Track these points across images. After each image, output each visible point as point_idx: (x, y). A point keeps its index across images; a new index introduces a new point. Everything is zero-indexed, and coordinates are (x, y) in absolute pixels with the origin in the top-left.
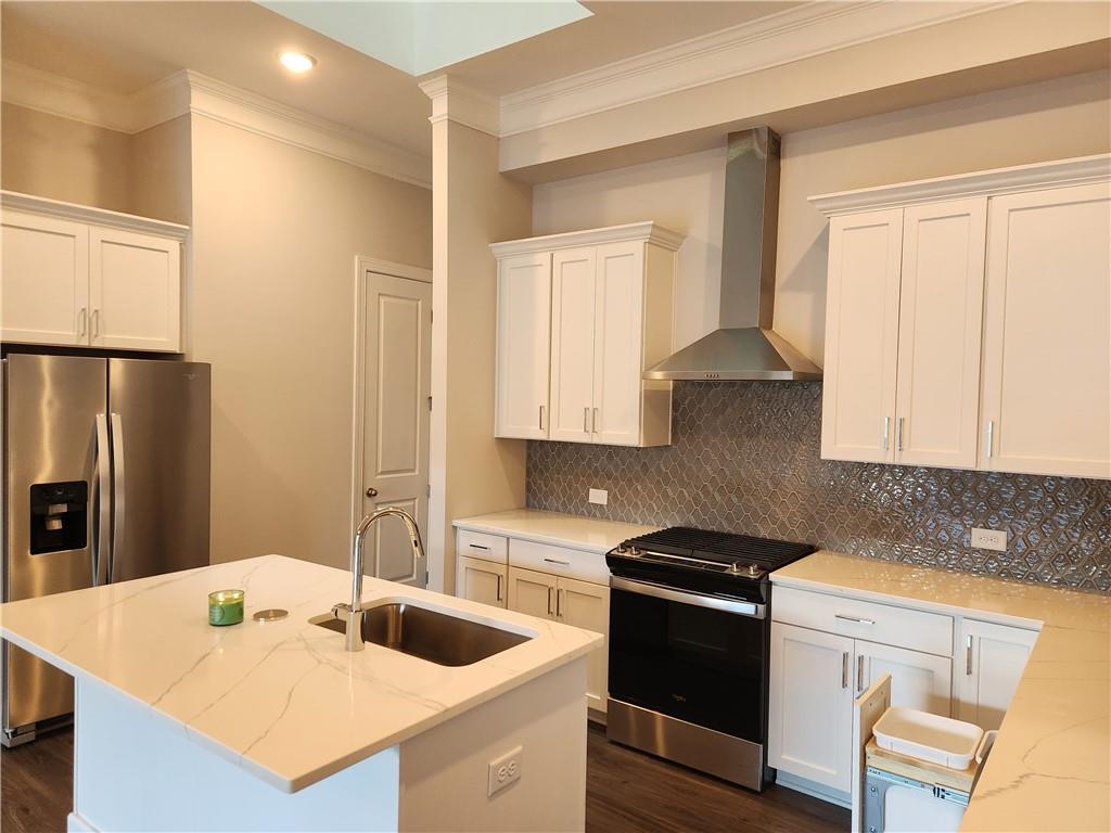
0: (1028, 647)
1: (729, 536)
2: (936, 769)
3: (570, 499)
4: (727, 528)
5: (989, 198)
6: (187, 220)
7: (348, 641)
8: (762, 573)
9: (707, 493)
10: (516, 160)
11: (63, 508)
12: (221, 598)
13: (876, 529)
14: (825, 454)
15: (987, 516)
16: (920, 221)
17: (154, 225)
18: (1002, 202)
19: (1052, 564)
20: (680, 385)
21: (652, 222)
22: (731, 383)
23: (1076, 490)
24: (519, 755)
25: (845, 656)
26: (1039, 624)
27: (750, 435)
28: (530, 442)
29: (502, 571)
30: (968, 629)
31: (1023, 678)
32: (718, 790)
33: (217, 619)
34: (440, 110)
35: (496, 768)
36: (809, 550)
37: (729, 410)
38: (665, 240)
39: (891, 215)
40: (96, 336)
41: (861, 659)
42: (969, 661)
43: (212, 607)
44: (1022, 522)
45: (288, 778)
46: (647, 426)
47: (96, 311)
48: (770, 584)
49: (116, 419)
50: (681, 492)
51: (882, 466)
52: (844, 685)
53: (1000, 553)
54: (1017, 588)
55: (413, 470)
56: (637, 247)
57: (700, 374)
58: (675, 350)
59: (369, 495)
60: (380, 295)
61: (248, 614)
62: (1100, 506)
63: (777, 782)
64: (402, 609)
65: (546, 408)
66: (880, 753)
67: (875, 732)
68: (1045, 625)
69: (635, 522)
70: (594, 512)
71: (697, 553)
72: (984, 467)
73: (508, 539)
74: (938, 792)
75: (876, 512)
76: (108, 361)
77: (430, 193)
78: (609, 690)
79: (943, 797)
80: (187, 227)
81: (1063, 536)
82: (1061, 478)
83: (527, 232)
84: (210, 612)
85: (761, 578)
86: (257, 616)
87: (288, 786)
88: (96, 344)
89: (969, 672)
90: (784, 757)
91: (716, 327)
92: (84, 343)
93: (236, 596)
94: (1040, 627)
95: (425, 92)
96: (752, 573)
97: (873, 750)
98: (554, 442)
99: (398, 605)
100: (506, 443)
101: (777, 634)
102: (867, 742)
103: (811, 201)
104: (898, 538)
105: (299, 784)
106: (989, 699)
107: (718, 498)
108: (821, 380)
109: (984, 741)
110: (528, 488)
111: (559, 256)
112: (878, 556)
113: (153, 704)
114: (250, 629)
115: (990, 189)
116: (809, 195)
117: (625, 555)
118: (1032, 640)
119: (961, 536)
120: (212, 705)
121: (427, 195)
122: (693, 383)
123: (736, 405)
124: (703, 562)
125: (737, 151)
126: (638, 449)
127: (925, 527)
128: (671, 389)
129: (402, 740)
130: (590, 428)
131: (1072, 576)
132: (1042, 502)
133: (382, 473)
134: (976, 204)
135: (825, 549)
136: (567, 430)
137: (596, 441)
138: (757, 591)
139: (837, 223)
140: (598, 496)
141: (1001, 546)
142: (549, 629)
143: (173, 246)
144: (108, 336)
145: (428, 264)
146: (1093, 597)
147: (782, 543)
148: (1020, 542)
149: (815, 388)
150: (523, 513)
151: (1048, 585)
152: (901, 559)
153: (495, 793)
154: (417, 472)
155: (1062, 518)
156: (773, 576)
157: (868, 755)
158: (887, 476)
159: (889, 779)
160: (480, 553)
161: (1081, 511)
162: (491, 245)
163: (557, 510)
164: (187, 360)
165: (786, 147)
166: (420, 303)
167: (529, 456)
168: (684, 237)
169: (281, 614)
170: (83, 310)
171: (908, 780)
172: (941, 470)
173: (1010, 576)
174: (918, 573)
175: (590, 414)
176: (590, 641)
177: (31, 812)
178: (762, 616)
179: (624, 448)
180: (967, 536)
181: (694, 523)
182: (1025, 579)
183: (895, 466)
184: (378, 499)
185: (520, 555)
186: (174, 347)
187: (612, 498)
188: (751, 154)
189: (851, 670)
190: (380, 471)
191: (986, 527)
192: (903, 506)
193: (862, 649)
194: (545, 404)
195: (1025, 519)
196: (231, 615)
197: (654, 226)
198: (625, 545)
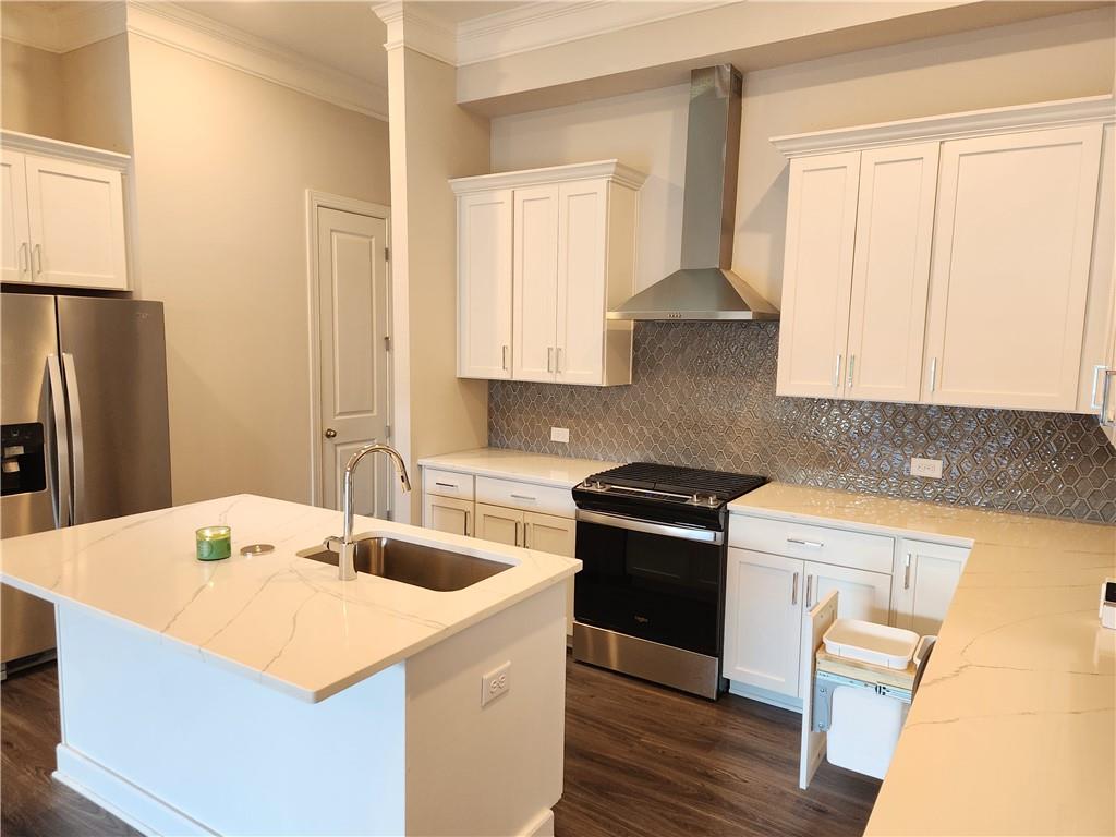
0: (961, 563)
1: (687, 470)
2: (879, 670)
3: (532, 437)
4: (685, 463)
5: (941, 142)
6: (128, 149)
7: (341, 571)
8: (720, 503)
9: (666, 430)
10: (475, 92)
11: (20, 451)
12: (208, 534)
13: (824, 461)
14: (780, 391)
15: (925, 448)
16: (876, 164)
17: (100, 155)
18: (954, 147)
19: (981, 489)
20: (642, 326)
21: (615, 160)
22: (691, 323)
23: (1007, 421)
24: (509, 668)
25: (795, 576)
26: (970, 542)
27: (708, 374)
28: (492, 382)
29: (469, 507)
30: (908, 548)
31: (959, 587)
32: (676, 699)
33: (206, 555)
34: (395, 36)
35: (490, 679)
36: (763, 481)
37: (688, 349)
38: (628, 179)
39: (849, 158)
40: (39, 272)
41: (810, 578)
42: (907, 578)
43: (200, 543)
44: (957, 451)
45: (311, 690)
46: (610, 366)
47: (37, 246)
48: (727, 513)
49: (68, 359)
50: (642, 429)
51: (831, 401)
52: (794, 602)
53: (936, 480)
54: (950, 511)
55: (371, 411)
56: (600, 186)
57: (663, 314)
58: (635, 291)
59: (328, 436)
60: (332, 231)
61: (235, 549)
62: (1027, 436)
63: (730, 691)
64: (384, 542)
65: (509, 348)
66: (829, 658)
67: (824, 641)
68: (976, 543)
69: (596, 459)
70: (556, 450)
71: (658, 485)
72: (926, 401)
73: (474, 477)
74: (880, 690)
75: (824, 445)
76: (56, 299)
77: (386, 125)
78: (575, 615)
79: (884, 694)
80: (128, 157)
81: (993, 463)
82: (993, 410)
83: (485, 168)
84: (198, 547)
85: (719, 508)
86: (245, 551)
87: (311, 697)
88: (40, 281)
89: (907, 586)
90: (739, 668)
91: (679, 268)
92: (27, 280)
93: (223, 532)
94: (971, 545)
95: (379, 15)
96: (711, 503)
97: (823, 655)
98: (515, 382)
99: (380, 539)
100: (467, 383)
101: (733, 558)
102: (817, 649)
103: (773, 142)
104: (844, 469)
105: (321, 696)
106: (923, 609)
107: (676, 434)
108: (778, 320)
109: (921, 644)
110: (490, 428)
111: (521, 194)
112: (825, 485)
113: (162, 632)
114: (237, 563)
115: (942, 134)
116: (772, 136)
117: (590, 489)
118: (962, 556)
119: (902, 465)
120: (221, 631)
121: (383, 128)
122: (652, 322)
123: (694, 345)
124: (664, 493)
125: (700, 88)
126: (600, 388)
127: (869, 458)
128: (632, 328)
129: (407, 656)
130: (553, 368)
131: (999, 500)
132: (976, 434)
133: (341, 414)
134: (929, 148)
135: (776, 480)
136: (530, 370)
137: (560, 380)
138: (714, 520)
139: (797, 166)
140: (560, 435)
141: (938, 474)
142: (530, 557)
143: (114, 176)
144: (52, 272)
145: (386, 202)
146: (1018, 518)
147: (737, 475)
148: (954, 470)
149: (771, 328)
150: (485, 452)
151: (977, 508)
152: (846, 488)
153: (488, 703)
154: (375, 414)
155: (992, 448)
156: (730, 506)
157: (818, 660)
158: (835, 412)
159: (837, 681)
160: (446, 491)
161: (1010, 440)
162: (450, 181)
163: (520, 449)
164: (135, 298)
165: (748, 86)
166: (373, 239)
167: (491, 397)
168: (645, 176)
169: (267, 548)
170: (24, 244)
171: (853, 680)
172: (886, 404)
173: (944, 500)
174: (860, 501)
175: (553, 354)
176: (570, 566)
177: (15, 746)
178: (719, 542)
179: (585, 387)
180: (907, 465)
181: (653, 458)
182: (957, 503)
183: (843, 401)
184: (336, 440)
185: (487, 491)
186: (121, 285)
187: (574, 436)
188: (712, 91)
189: (801, 588)
190: (338, 412)
191: (924, 456)
192: (850, 439)
193: (811, 569)
194: (508, 344)
195: (960, 448)
196: (219, 550)
197: (617, 164)
198: (591, 480)
